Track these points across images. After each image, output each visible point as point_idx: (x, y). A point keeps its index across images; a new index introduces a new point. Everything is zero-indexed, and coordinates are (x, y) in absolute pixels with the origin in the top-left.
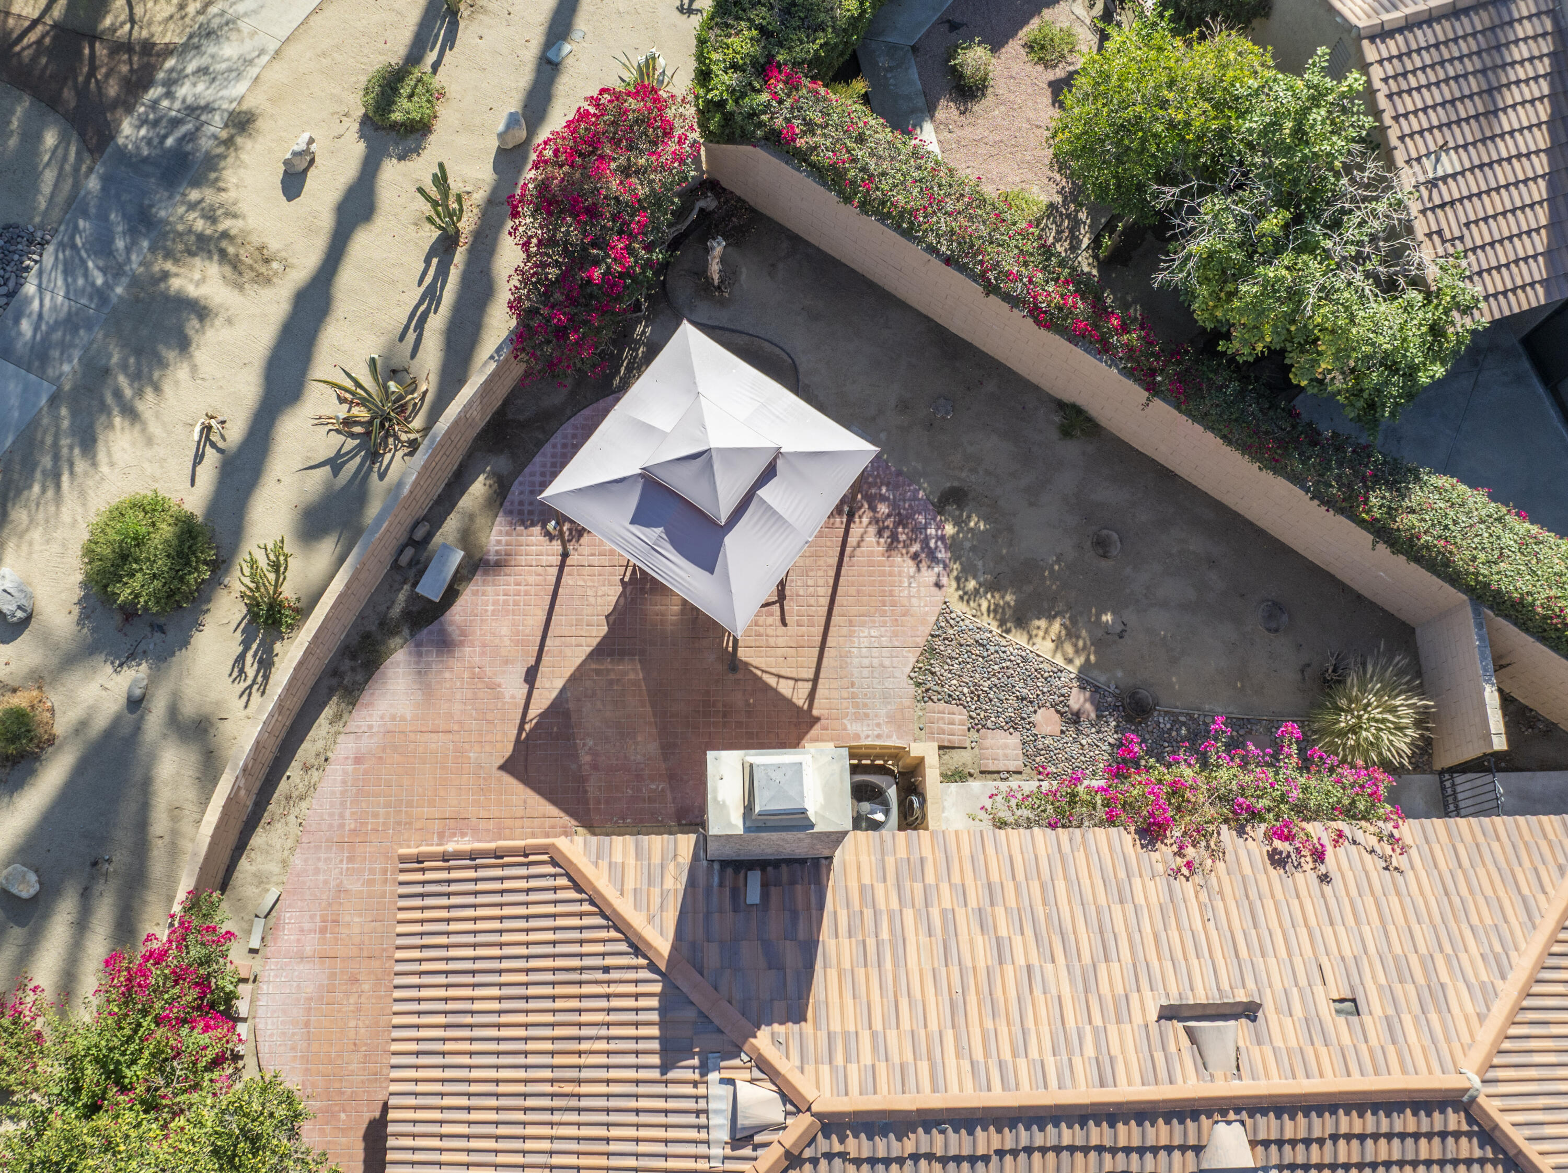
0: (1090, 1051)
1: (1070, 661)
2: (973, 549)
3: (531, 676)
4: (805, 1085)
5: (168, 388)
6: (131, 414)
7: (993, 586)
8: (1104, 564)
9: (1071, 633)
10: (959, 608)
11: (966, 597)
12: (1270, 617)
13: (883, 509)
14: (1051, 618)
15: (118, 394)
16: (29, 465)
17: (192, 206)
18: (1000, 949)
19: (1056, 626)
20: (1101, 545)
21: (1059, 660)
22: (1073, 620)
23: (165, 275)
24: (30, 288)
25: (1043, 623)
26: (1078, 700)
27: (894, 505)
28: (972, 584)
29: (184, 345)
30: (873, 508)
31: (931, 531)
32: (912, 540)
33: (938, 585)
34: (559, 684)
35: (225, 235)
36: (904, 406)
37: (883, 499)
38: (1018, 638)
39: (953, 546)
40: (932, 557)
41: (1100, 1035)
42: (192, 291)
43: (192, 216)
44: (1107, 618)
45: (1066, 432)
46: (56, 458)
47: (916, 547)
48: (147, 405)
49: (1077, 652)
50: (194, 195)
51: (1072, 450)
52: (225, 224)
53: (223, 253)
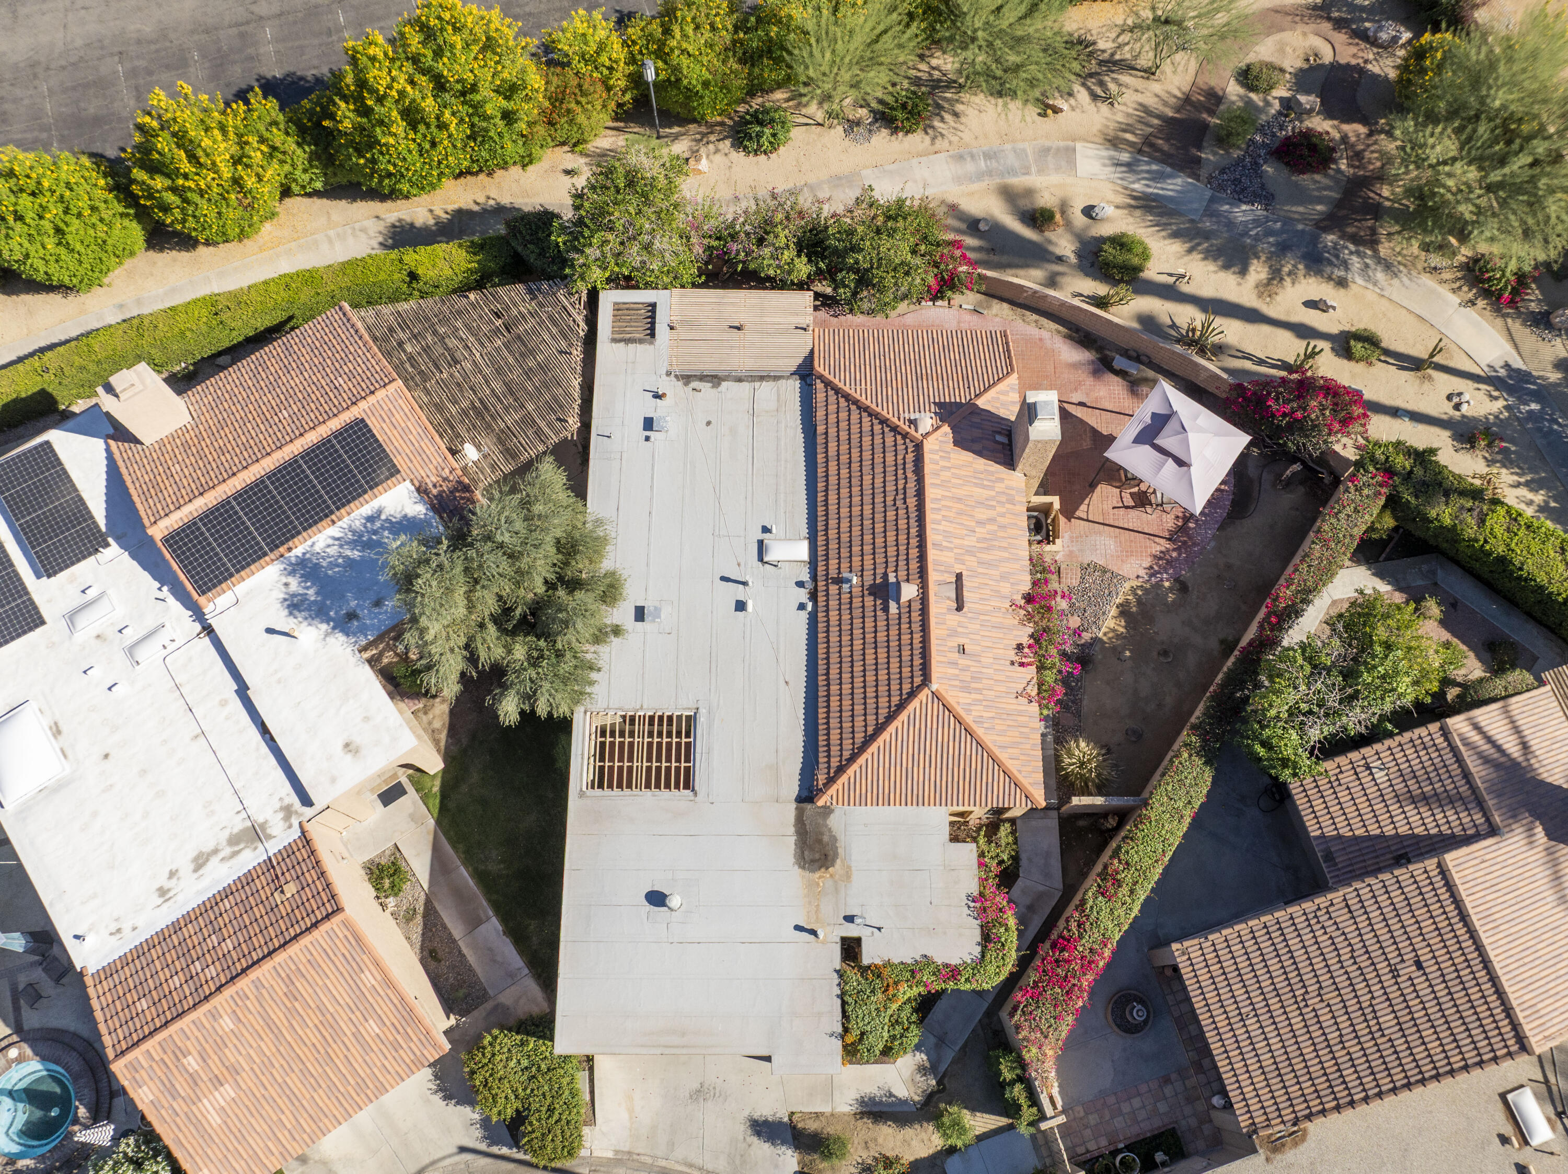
0: (945, 544)
1: (1105, 634)
2: (1157, 594)
3: (1081, 404)
4: (931, 439)
5: (1206, 262)
6: (1190, 251)
7: (1139, 601)
8: (1155, 654)
9: (1119, 636)
10: (1127, 586)
11: (1133, 590)
12: (1134, 732)
13: (1174, 554)
14: (1126, 627)
15: (1199, 244)
16: (1161, 215)
17: (1295, 266)
18: (980, 523)
19: (1122, 630)
20: (1165, 653)
21: (1104, 629)
22: (1125, 638)
23: (1258, 258)
24: (1244, 207)
25: (1123, 623)
26: (1086, 636)
27: (1177, 559)
28: (1140, 592)
29: (1226, 267)
30: (1174, 550)
31: (1165, 576)
32: (1160, 566)
33: (1138, 577)
34: (1079, 415)
35: (1282, 279)
36: (1229, 567)
37: (1180, 555)
38: (1114, 611)
39: (1158, 585)
40: (1151, 575)
41: (951, 550)
42: (1252, 269)
43: (1290, 266)
44: (1128, 654)
45: (1222, 642)
46: (1165, 224)
47: (1156, 568)
48: (1197, 256)
49: (1110, 639)
50: (1301, 267)
51: (1214, 644)
52: (1288, 279)
53: (1273, 279)
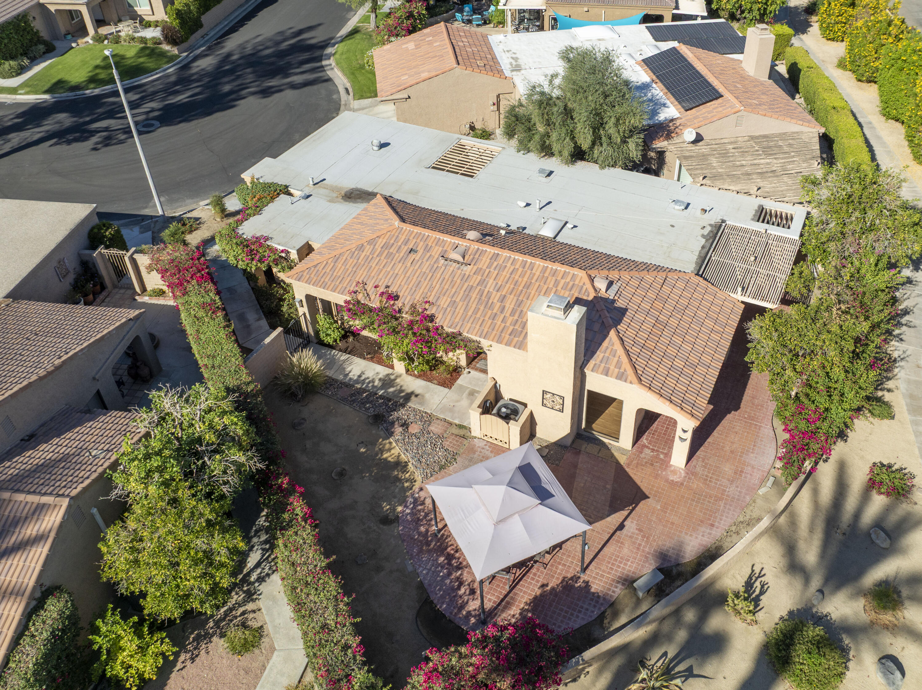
1: (390, 443)
2: (395, 497)
3: (621, 527)
7: (397, 479)
8: (346, 468)
9: (382, 451)
10: (418, 477)
11: (413, 481)
12: (300, 424)
13: (422, 529)
14: (386, 459)
19: (385, 456)
20: (342, 474)
21: (394, 444)
22: (377, 454)
25: (390, 459)
26: (398, 430)
27: (417, 528)
28: (406, 485)
30: (427, 531)
31: (408, 511)
32: (419, 511)
33: (421, 489)
34: (609, 519)
36: (379, 569)
37: (420, 534)
38: (403, 458)
39: (403, 502)
40: (416, 500)
44: (363, 450)
47: (420, 507)
49: (385, 444)
